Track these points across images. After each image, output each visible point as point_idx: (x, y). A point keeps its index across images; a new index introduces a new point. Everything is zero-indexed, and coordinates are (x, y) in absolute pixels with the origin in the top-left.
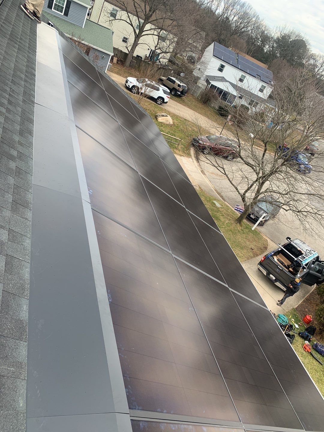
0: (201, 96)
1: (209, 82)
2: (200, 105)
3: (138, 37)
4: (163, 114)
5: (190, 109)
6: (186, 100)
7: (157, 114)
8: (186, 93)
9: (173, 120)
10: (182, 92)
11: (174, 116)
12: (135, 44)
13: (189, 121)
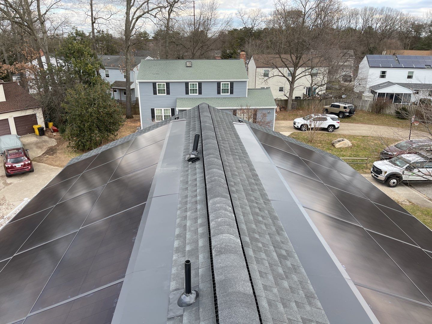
0: (371, 108)
1: (375, 92)
2: (374, 117)
3: (292, 83)
4: (339, 139)
5: (365, 124)
6: (357, 118)
7: (333, 142)
8: (354, 111)
9: (351, 141)
10: (350, 113)
11: (350, 137)
12: (292, 89)
13: (368, 136)
